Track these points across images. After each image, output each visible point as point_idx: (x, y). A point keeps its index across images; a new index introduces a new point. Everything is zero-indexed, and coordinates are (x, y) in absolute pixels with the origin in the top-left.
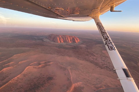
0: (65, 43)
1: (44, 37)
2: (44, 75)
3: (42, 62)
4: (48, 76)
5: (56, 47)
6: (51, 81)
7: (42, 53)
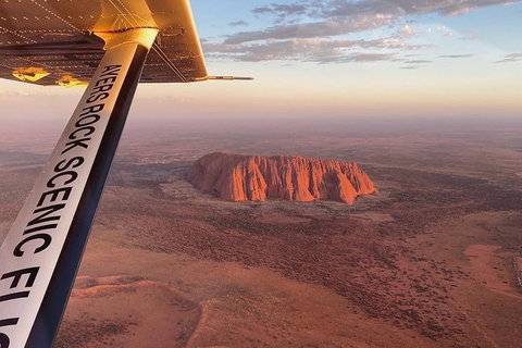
0: (275, 203)
1: (174, 174)
2: (93, 319)
3: (105, 279)
4: (108, 323)
5: (209, 221)
6: (114, 336)
7: (124, 245)
